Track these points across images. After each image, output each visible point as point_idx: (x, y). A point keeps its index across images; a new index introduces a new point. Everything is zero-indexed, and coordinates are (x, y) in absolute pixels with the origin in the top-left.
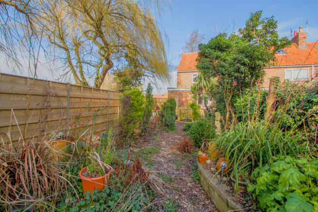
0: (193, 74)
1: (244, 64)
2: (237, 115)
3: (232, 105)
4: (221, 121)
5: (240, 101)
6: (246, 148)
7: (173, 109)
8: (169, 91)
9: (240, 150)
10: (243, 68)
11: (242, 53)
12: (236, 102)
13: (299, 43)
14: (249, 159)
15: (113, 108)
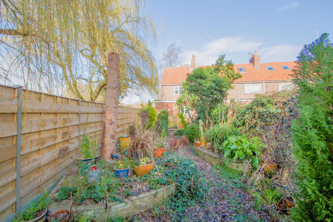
0: (175, 87)
1: (216, 90)
2: (214, 121)
3: (209, 114)
4: (203, 126)
5: (215, 112)
6: (219, 135)
7: (166, 119)
8: (156, 103)
9: (216, 136)
10: (215, 92)
11: (214, 82)
12: (212, 112)
13: (255, 63)
14: (220, 140)
15: (126, 119)
